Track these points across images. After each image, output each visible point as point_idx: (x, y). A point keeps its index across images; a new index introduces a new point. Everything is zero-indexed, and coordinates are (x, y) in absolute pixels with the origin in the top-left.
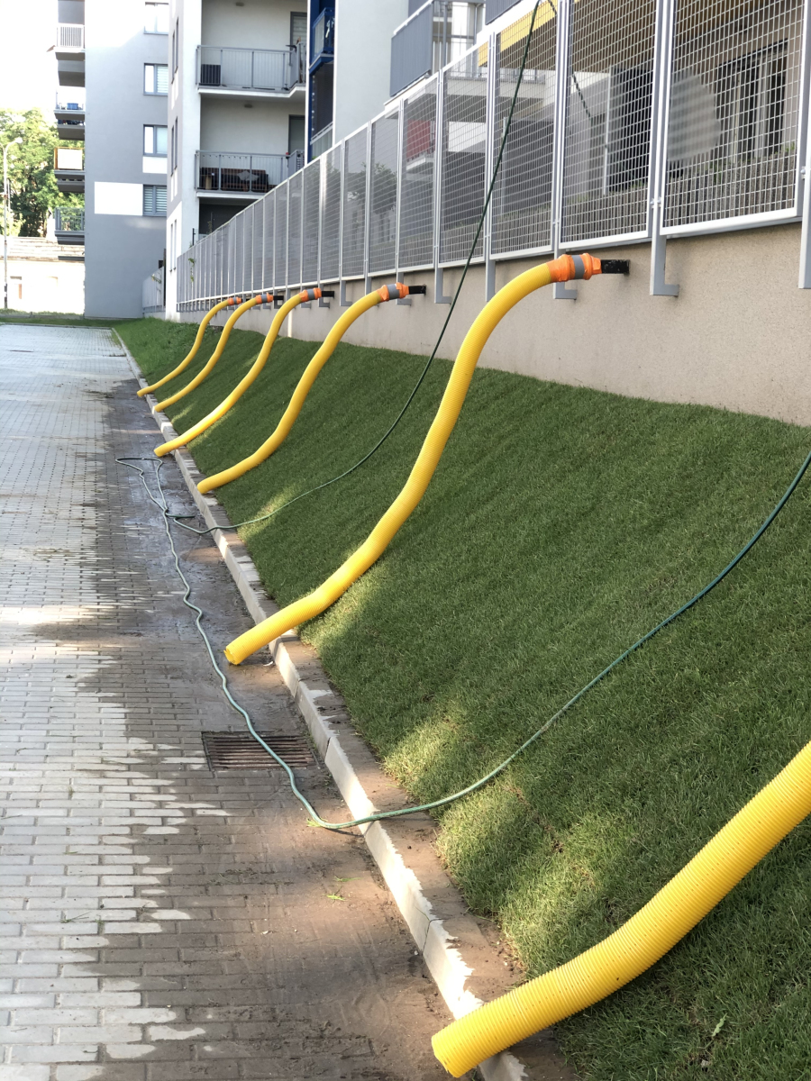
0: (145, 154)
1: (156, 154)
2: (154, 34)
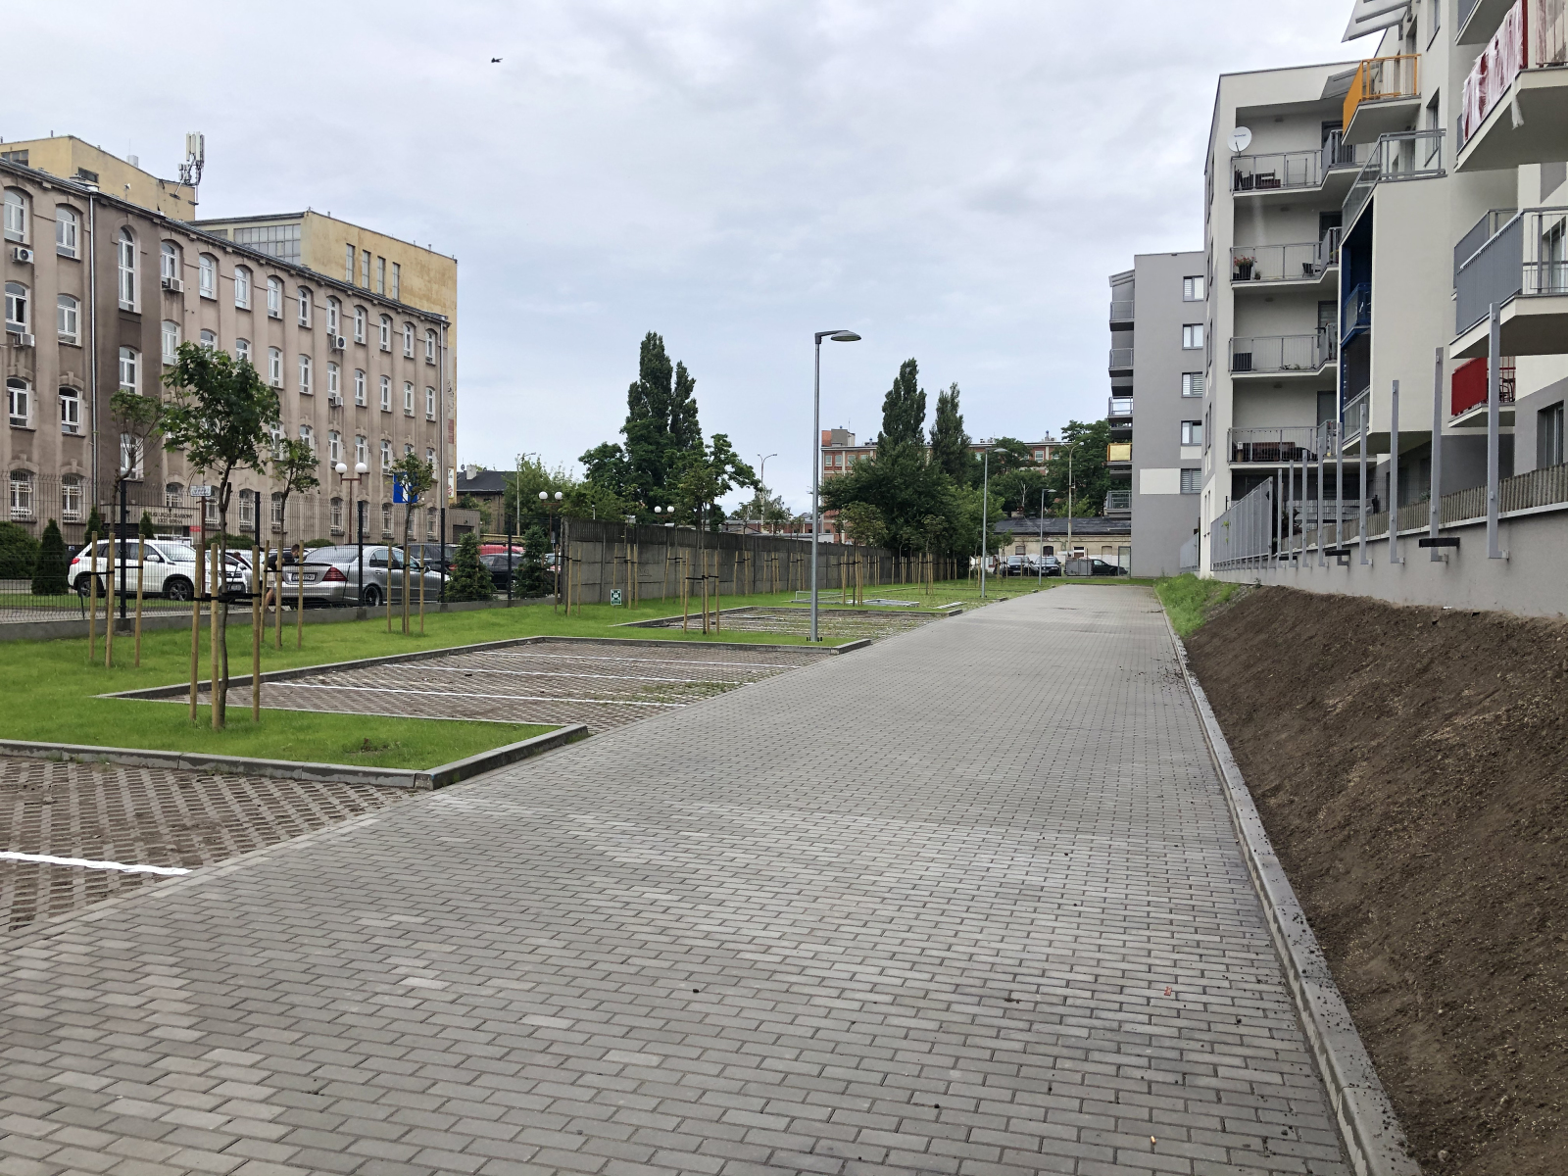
0: (1182, 444)
1: (1191, 444)
2: (1191, 349)
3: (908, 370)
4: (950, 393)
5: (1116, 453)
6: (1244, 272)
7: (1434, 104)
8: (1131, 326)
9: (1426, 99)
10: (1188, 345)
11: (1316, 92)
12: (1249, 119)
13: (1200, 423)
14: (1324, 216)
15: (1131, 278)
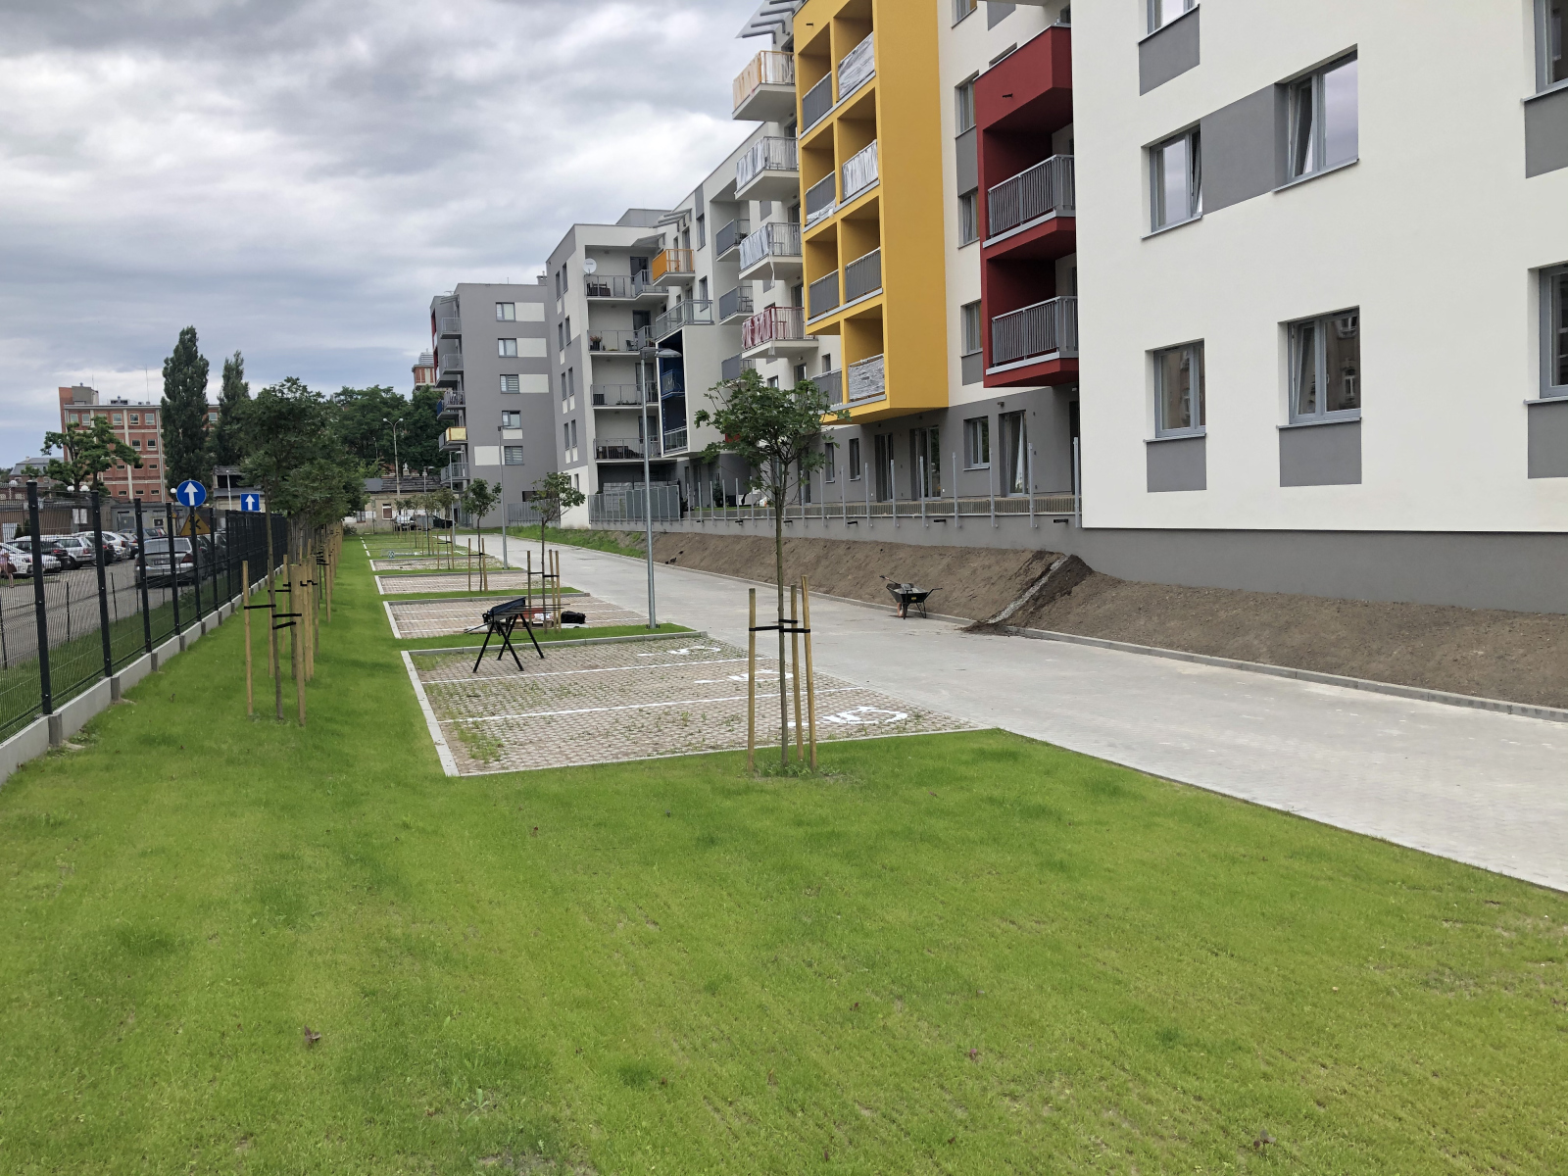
1: (511, 428)
2: (505, 357)
3: (188, 337)
4: (234, 360)
5: (456, 434)
6: (595, 344)
7: (704, 281)
8: (459, 337)
9: (699, 277)
10: (502, 353)
11: (630, 243)
12: (591, 251)
13: (518, 412)
14: (635, 313)
15: (455, 300)
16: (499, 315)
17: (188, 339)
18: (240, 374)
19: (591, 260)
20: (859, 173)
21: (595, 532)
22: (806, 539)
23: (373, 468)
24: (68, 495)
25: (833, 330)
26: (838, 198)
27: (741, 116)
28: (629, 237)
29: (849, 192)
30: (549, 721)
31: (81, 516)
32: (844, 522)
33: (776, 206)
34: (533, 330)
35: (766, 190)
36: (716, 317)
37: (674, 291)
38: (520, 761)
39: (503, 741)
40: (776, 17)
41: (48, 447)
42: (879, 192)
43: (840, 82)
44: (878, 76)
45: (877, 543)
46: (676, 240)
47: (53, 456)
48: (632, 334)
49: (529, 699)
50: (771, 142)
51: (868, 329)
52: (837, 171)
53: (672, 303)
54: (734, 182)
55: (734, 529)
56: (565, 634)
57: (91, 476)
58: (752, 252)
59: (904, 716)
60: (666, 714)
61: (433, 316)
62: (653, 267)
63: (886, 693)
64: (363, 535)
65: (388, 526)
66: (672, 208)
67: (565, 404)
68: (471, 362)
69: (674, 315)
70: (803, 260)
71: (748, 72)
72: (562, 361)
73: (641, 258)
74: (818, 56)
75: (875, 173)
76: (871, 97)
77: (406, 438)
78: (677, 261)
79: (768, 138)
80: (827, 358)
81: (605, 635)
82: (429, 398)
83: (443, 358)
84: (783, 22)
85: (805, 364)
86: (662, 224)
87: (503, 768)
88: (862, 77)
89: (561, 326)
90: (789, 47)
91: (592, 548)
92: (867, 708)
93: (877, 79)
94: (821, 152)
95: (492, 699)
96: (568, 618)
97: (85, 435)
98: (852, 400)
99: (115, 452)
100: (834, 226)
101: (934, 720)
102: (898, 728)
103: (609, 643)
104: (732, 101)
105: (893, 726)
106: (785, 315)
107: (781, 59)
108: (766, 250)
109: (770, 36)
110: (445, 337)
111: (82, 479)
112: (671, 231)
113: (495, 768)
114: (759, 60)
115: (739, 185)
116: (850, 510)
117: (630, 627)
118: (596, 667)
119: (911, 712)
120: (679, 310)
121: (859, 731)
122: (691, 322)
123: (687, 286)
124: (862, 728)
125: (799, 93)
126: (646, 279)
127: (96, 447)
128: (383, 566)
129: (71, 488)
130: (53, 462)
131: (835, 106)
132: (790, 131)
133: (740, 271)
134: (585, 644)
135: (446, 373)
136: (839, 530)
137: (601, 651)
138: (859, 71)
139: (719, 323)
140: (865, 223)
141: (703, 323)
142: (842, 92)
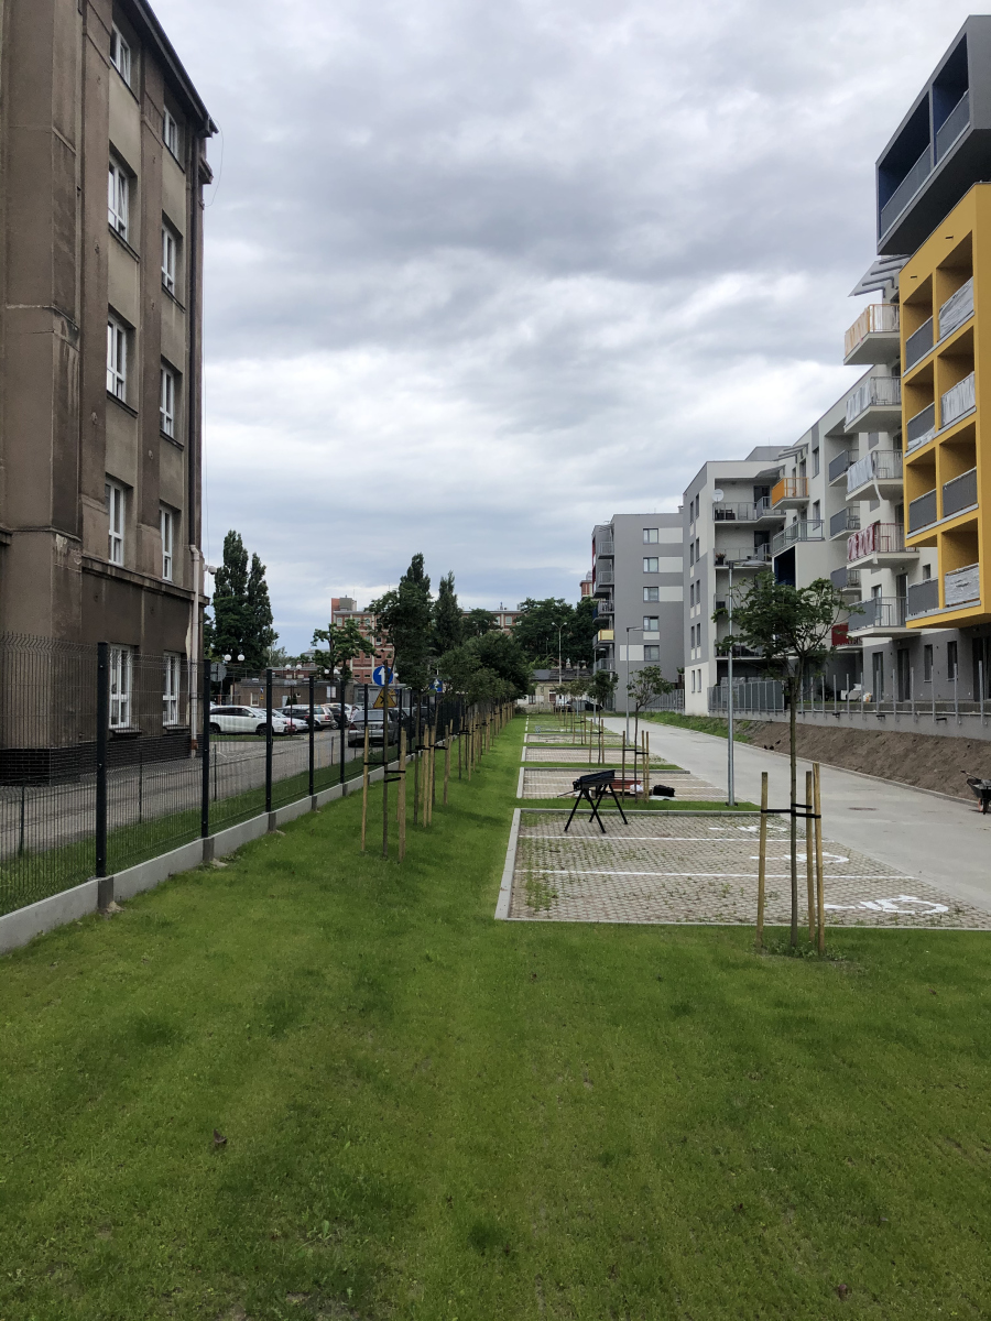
0: (644, 631)
2: (649, 573)
4: (447, 578)
5: (605, 635)
6: (720, 560)
7: (817, 504)
8: (612, 557)
9: (813, 500)
10: (646, 570)
11: (753, 475)
12: (720, 483)
13: (656, 618)
14: (756, 533)
15: (610, 529)
16: (646, 538)
17: (418, 562)
18: (451, 588)
19: (719, 491)
20: (957, 402)
21: (712, 719)
22: (898, 733)
23: (545, 662)
24: (325, 676)
25: (931, 542)
26: (937, 425)
27: (851, 362)
28: (753, 471)
29: (948, 419)
30: (605, 879)
31: (331, 692)
32: (933, 718)
33: (883, 437)
34: (673, 550)
35: (873, 423)
36: (826, 533)
37: (791, 513)
38: (564, 912)
39: (559, 894)
40: (887, 274)
41: (316, 640)
42: (976, 418)
43: (941, 324)
44: (977, 315)
45: (965, 740)
46: (794, 470)
47: (318, 648)
48: (753, 551)
49: (598, 858)
50: (878, 381)
51: (964, 541)
52: (936, 402)
53: (789, 523)
54: (844, 419)
55: (832, 721)
56: (653, 805)
57: (341, 663)
58: (859, 476)
59: (945, 909)
60: (711, 884)
61: (594, 541)
62: (774, 492)
63: (933, 884)
64: (530, 714)
65: (550, 708)
66: (791, 445)
67: (692, 610)
68: (621, 577)
69: (789, 534)
70: (904, 482)
71: (858, 323)
72: (692, 575)
73: (763, 487)
74: (921, 304)
75: (972, 401)
76: (970, 334)
77: (571, 639)
78: (795, 489)
79: (875, 378)
80: (928, 568)
81: (686, 808)
82: (590, 607)
83: (599, 576)
84: (892, 279)
85: (906, 574)
86: (781, 457)
87: (549, 917)
88: (961, 317)
89: (692, 546)
90: (896, 299)
91: (709, 733)
92: (908, 897)
93: (976, 317)
94: (923, 387)
95: (569, 855)
96: (659, 790)
97: (339, 632)
98: (948, 606)
99: (358, 645)
100: (933, 450)
101: (976, 917)
102: (931, 920)
103: (688, 815)
104: (842, 349)
105: (928, 918)
106: (888, 531)
107: (890, 310)
108: (871, 475)
109: (881, 291)
110: (601, 558)
111: (336, 664)
112: (790, 463)
113: (542, 916)
114: (868, 313)
115: (847, 422)
116: (939, 707)
117: (712, 803)
118: (669, 835)
119: (953, 906)
120: (795, 529)
121: (891, 919)
122: (805, 539)
123: (802, 508)
124: (895, 918)
125: (903, 339)
126: (767, 504)
127: (347, 641)
128: (534, 739)
129: (327, 671)
130: (317, 652)
131: (936, 345)
132: (896, 371)
133: (846, 493)
134: (667, 815)
135: (601, 586)
136: (928, 726)
137: (678, 822)
138: (959, 312)
139: (829, 539)
140: (962, 447)
141: (815, 540)
142: (943, 332)
